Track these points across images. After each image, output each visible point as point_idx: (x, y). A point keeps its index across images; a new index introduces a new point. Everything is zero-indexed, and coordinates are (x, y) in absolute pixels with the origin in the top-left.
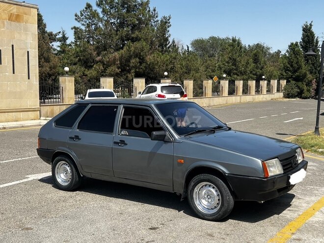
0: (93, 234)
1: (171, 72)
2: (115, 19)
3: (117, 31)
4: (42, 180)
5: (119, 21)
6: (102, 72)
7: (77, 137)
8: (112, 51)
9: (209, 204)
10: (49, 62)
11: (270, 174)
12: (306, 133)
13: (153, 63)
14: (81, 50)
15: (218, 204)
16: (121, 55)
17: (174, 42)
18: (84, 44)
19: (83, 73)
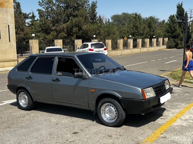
0: (37, 138)
1: (98, 35)
2: (63, 4)
3: (64, 11)
4: (12, 104)
5: (65, 5)
6: (56, 36)
7: (30, 77)
8: (62, 23)
9: (110, 117)
10: (24, 31)
11: (147, 97)
12: (178, 70)
13: (87, 30)
14: (43, 24)
15: (115, 116)
16: (67, 26)
17: (100, 17)
18: (44, 20)
19: (45, 37)
